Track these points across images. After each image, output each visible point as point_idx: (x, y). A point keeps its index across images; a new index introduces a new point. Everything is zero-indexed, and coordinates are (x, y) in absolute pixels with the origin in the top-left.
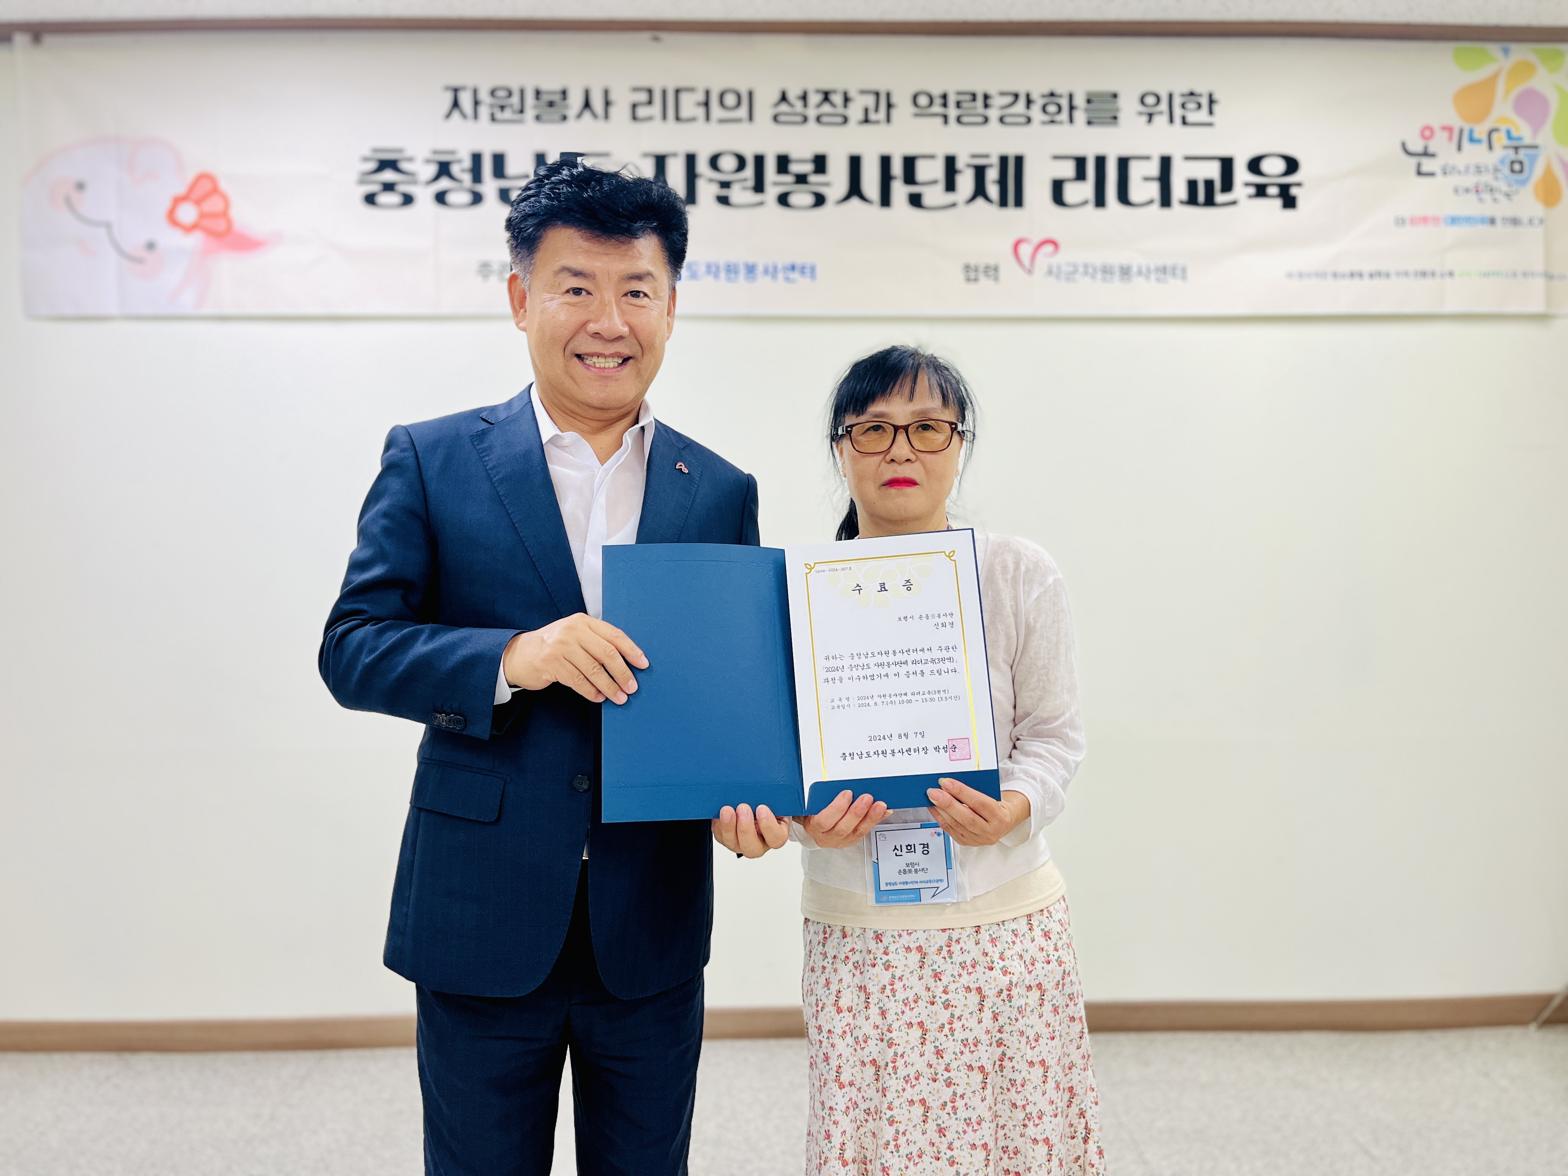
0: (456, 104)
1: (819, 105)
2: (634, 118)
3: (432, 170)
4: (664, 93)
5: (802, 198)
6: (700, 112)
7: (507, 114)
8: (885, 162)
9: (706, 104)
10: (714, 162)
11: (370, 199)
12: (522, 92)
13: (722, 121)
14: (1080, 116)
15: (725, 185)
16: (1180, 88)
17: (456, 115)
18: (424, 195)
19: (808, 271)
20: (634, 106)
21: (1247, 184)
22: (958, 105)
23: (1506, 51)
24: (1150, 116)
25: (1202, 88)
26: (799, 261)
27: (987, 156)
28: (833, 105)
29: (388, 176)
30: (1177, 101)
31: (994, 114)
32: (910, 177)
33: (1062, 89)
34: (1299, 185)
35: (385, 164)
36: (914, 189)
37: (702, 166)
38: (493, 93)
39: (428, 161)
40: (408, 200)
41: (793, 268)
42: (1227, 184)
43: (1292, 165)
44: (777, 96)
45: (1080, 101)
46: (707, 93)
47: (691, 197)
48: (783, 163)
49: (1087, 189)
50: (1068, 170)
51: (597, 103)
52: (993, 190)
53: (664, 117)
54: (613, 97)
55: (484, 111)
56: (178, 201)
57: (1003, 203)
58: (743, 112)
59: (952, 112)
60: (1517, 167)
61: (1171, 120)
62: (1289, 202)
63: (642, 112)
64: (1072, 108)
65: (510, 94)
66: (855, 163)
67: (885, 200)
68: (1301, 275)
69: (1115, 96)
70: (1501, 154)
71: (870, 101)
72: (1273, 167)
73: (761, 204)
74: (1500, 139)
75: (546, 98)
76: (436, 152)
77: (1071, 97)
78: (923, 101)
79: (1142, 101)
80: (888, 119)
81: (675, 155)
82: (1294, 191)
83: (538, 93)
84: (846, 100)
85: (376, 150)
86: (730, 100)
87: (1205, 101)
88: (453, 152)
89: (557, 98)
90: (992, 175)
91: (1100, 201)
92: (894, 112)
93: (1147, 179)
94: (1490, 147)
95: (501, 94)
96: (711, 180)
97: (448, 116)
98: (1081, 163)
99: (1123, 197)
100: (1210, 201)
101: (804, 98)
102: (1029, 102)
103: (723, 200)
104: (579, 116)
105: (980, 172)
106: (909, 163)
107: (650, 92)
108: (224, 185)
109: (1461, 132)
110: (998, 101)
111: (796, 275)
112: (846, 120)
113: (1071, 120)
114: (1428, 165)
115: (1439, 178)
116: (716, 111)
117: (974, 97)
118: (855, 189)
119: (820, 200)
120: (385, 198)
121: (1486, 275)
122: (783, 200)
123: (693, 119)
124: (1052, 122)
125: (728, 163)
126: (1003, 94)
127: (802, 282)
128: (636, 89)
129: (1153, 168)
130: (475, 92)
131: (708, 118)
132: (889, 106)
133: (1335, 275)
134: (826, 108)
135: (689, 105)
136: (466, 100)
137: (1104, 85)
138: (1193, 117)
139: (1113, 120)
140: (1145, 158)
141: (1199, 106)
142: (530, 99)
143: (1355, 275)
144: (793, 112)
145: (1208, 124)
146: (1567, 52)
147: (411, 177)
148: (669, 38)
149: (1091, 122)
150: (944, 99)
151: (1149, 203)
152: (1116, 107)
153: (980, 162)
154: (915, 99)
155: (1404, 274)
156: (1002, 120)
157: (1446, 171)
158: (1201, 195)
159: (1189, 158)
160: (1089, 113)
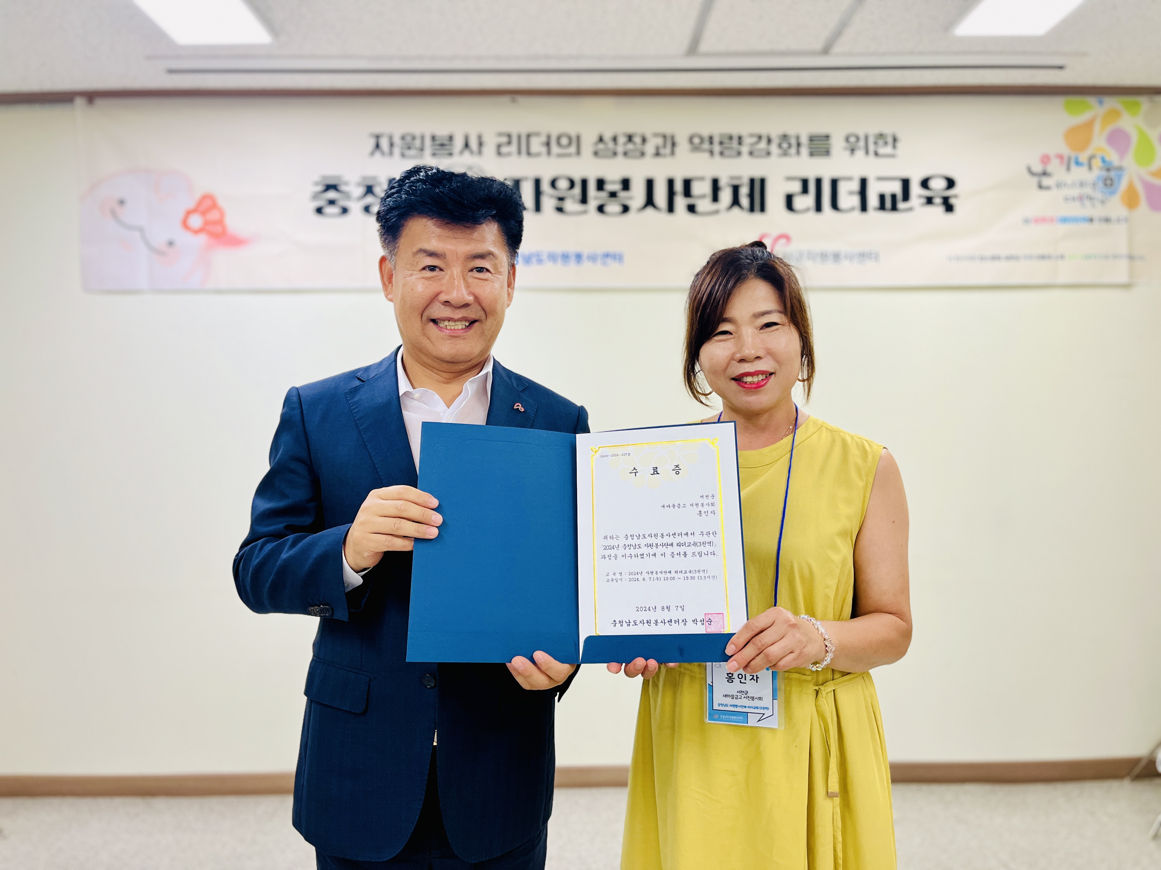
0: (378, 146)
1: (625, 144)
2: (499, 154)
3: (361, 190)
4: (519, 137)
5: (613, 207)
6: (544, 150)
7: (413, 152)
8: (671, 183)
9: (548, 144)
10: (553, 184)
11: (319, 211)
12: (423, 138)
13: (560, 156)
14: (804, 151)
15: (561, 199)
16: (873, 130)
17: (378, 154)
18: (356, 207)
19: (618, 257)
20: (499, 146)
21: (920, 196)
22: (721, 143)
23: (1101, 102)
24: (853, 151)
25: (888, 130)
26: (611, 250)
27: (739, 178)
28: (635, 144)
29: (332, 195)
30: (871, 140)
31: (745, 149)
32: (687, 192)
33: (792, 131)
34: (956, 196)
35: (330, 187)
36: (690, 201)
37: (545, 186)
38: (403, 138)
39: (359, 185)
40: (345, 211)
41: (607, 255)
42: (906, 197)
43: (951, 183)
44: (595, 138)
45: (804, 140)
46: (549, 137)
47: (538, 207)
48: (601, 184)
49: (809, 200)
50: (796, 187)
51: (474, 143)
52: (745, 201)
53: (519, 152)
54: (485, 139)
55: (397, 151)
56: (189, 213)
57: (752, 209)
58: (573, 149)
59: (717, 148)
60: (1109, 182)
61: (867, 152)
62: (949, 208)
63: (505, 150)
64: (799, 145)
65: (414, 138)
66: (650, 184)
67: (671, 208)
68: (958, 258)
69: (827, 137)
70: (1097, 172)
71: (660, 141)
72: (938, 185)
73: (585, 212)
74: (1097, 163)
75: (438, 142)
76: (365, 178)
77: (798, 138)
78: (696, 141)
79: (847, 139)
80: (673, 153)
81: (526, 179)
82: (952, 201)
83: (433, 138)
84: (644, 140)
85: (324, 178)
86: (564, 141)
87: (890, 140)
88: (374, 178)
89: (446, 142)
90: (744, 191)
91: (819, 208)
92: (678, 150)
93: (851, 193)
94: (1090, 168)
95: (408, 139)
96: (551, 196)
97: (372, 154)
98: (805, 183)
99: (835, 205)
100: (894, 208)
101: (615, 139)
102: (769, 141)
103: (560, 210)
104: (461, 153)
105: (736, 189)
106: (687, 183)
107: (509, 136)
108: (221, 202)
109: (1069, 159)
110: (748, 141)
111: (609, 261)
112: (643, 154)
113: (798, 153)
114: (1046, 181)
115: (1054, 192)
116: (555, 149)
117: (731, 138)
118: (650, 201)
119: (626, 209)
120: (330, 210)
121: (1087, 257)
122: (601, 209)
123: (538, 155)
124: (785, 154)
125: (563, 184)
126: (752, 135)
127: (613, 265)
128: (500, 134)
129: (855, 186)
130: (391, 138)
131: (549, 153)
132: (674, 144)
133: (982, 258)
134: (630, 146)
135: (536, 145)
136: (384, 143)
137: (820, 129)
138: (882, 151)
139: (827, 153)
140: (849, 179)
141: (886, 143)
142: (428, 142)
143: (995, 258)
144: (607, 149)
145: (892, 156)
146: (1144, 102)
147: (347, 196)
148: (523, 100)
149: (812, 154)
150: (711, 139)
151: (852, 209)
152: (829, 144)
153: (736, 182)
154: (691, 140)
155: (1030, 257)
156: (751, 153)
157: (1059, 185)
158: (888, 204)
159: (880, 179)
160: (810, 148)
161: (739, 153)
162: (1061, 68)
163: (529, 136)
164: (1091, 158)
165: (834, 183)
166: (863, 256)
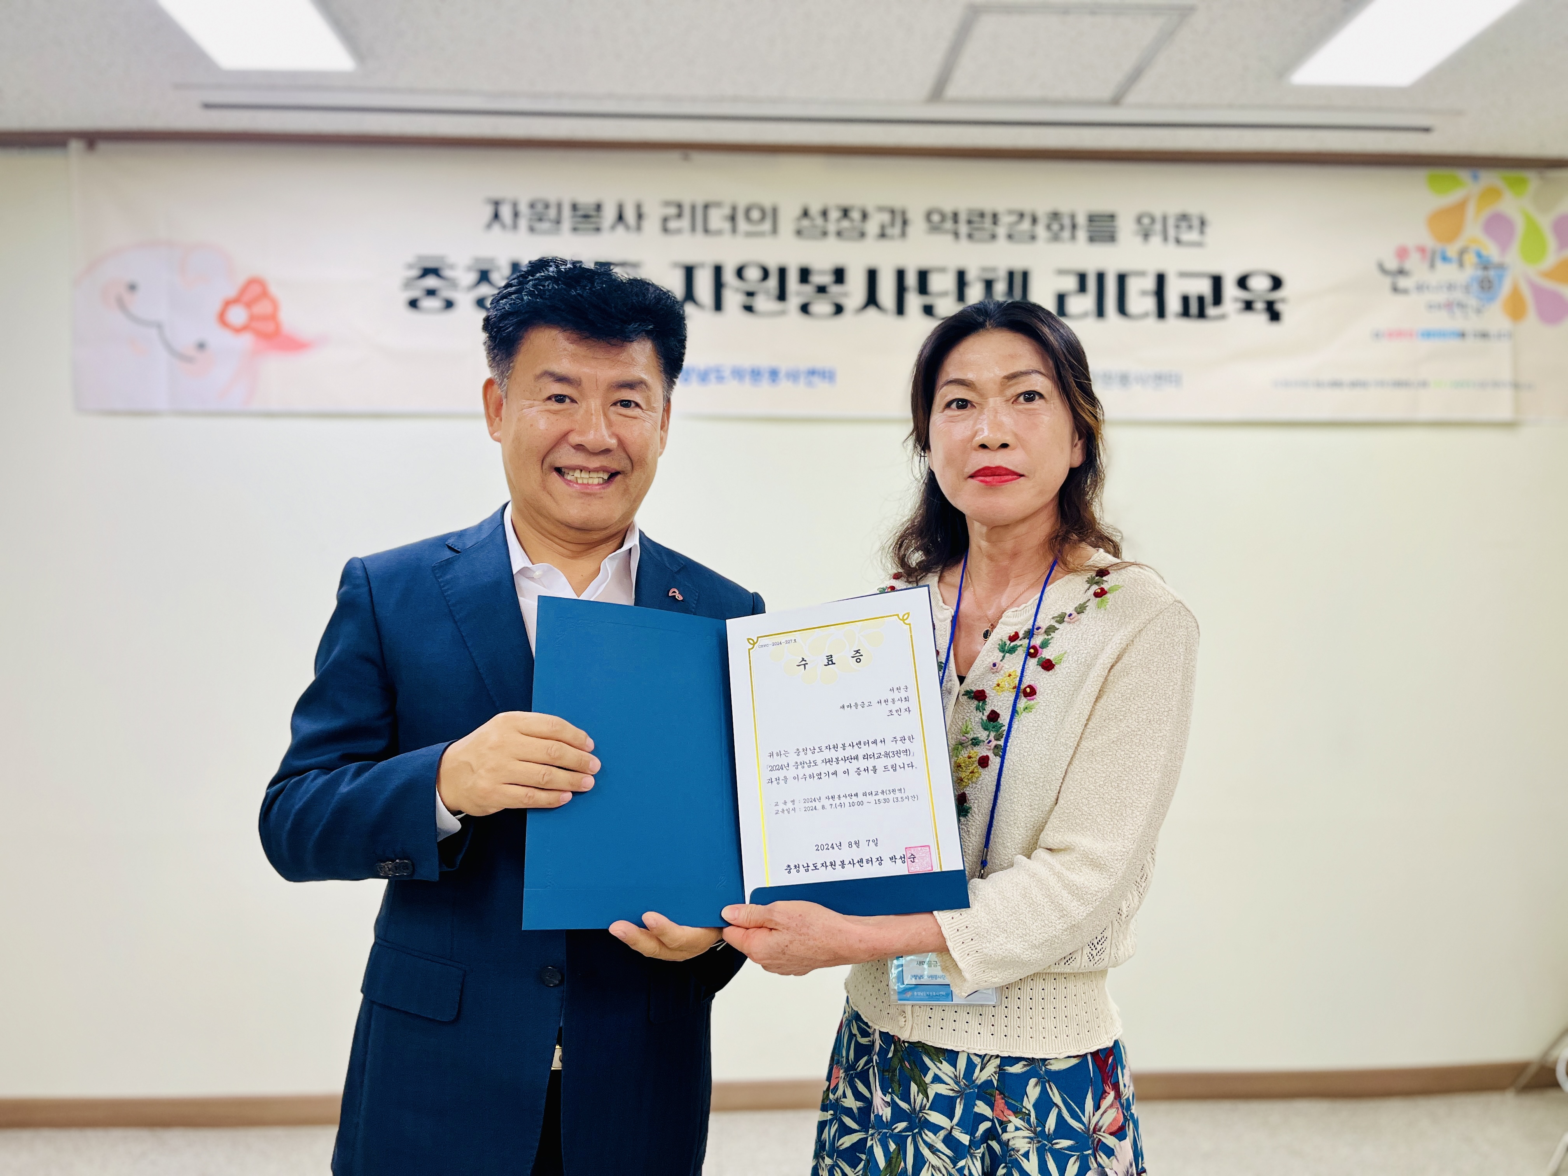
0: (496, 216)
1: (838, 220)
2: (665, 230)
3: (473, 277)
4: (693, 208)
5: (822, 307)
6: (727, 226)
7: (545, 225)
8: (901, 275)
9: (733, 218)
10: (740, 273)
11: (413, 304)
12: (559, 206)
13: (749, 234)
14: (1082, 234)
15: (750, 294)
16: (1173, 208)
17: (496, 228)
18: (465, 300)
19: (827, 375)
20: (665, 220)
21: (1236, 300)
22: (970, 222)
23: (1475, 178)
24: (1146, 236)
25: (1193, 209)
26: (819, 365)
27: (994, 270)
28: (852, 220)
29: (431, 282)
30: (1171, 223)
31: (1001, 231)
32: (923, 288)
33: (1064, 208)
34: (1283, 300)
35: (428, 272)
36: (927, 300)
37: (729, 276)
38: (532, 206)
39: (469, 269)
40: (449, 304)
41: (812, 373)
42: (1217, 299)
43: (1277, 283)
44: (798, 212)
45: (1081, 220)
46: (734, 209)
47: (718, 305)
48: (805, 275)
49: (1088, 301)
50: (1070, 284)
51: (630, 215)
53: (693, 228)
54: (646, 209)
55: (523, 223)
56: (229, 303)
58: (767, 226)
59: (963, 229)
60: (1486, 285)
61: (1165, 238)
62: (1274, 315)
63: (673, 225)
64: (1074, 227)
65: (547, 206)
66: (872, 276)
67: (900, 309)
68: (1287, 384)
69: (1112, 217)
70: (1470, 271)
71: (886, 217)
72: (1260, 284)
73: (783, 313)
74: (1470, 259)
75: (580, 213)
76: (477, 260)
77: (1073, 217)
78: (936, 218)
79: (1139, 220)
80: (903, 234)
81: (702, 265)
82: (1279, 307)
83: (575, 207)
84: (865, 216)
85: (420, 258)
86: (755, 215)
87: (1196, 223)
88: (491, 260)
89: (593, 213)
90: (1000, 287)
91: (1100, 312)
92: (911, 230)
93: (1144, 293)
94: (1461, 265)
95: (540, 207)
96: (737, 290)
97: (489, 226)
98: (1082, 278)
99: (1122, 308)
100: (1202, 314)
101: (825, 214)
102: (1034, 220)
103: (749, 309)
104: (613, 227)
105: (989, 283)
106: (923, 276)
107: (680, 206)
108: (275, 289)
109: (1434, 253)
110: (1006, 220)
111: (816, 380)
112: (862, 235)
113: (1073, 237)
114: (1403, 282)
115: (1414, 297)
116: (742, 225)
117: (982, 215)
118: (872, 299)
119: (839, 309)
120: (428, 303)
121: (1458, 385)
122: (805, 309)
123: (719, 233)
124: (1056, 238)
125: (753, 274)
126: (1010, 212)
127: (821, 385)
128: (667, 204)
129: (1150, 284)
130: (515, 205)
131: (734, 230)
132: (905, 223)
133: (1319, 384)
134: (845, 224)
135: (717, 219)
136: (506, 212)
137: (1101, 206)
138: (1186, 236)
139: (1111, 238)
140: (1142, 274)
141: (1190, 227)
142: (567, 212)
143: (1336, 384)
144: (814, 226)
145: (1199, 244)
146: (1532, 179)
147: (453, 284)
148: (698, 157)
149: (1092, 239)
150: (955, 217)
151: (1145, 315)
152: (1114, 227)
153: (989, 276)
154: (928, 216)
155: (1381, 384)
156: (1010, 237)
157: (1420, 288)
158: (1194, 308)
159: (1183, 275)
160: (1089, 231)
161: (993, 237)
162: (1427, 130)
163: (706, 207)
164: (1462, 252)
165: (1122, 279)
166: (1160, 379)
